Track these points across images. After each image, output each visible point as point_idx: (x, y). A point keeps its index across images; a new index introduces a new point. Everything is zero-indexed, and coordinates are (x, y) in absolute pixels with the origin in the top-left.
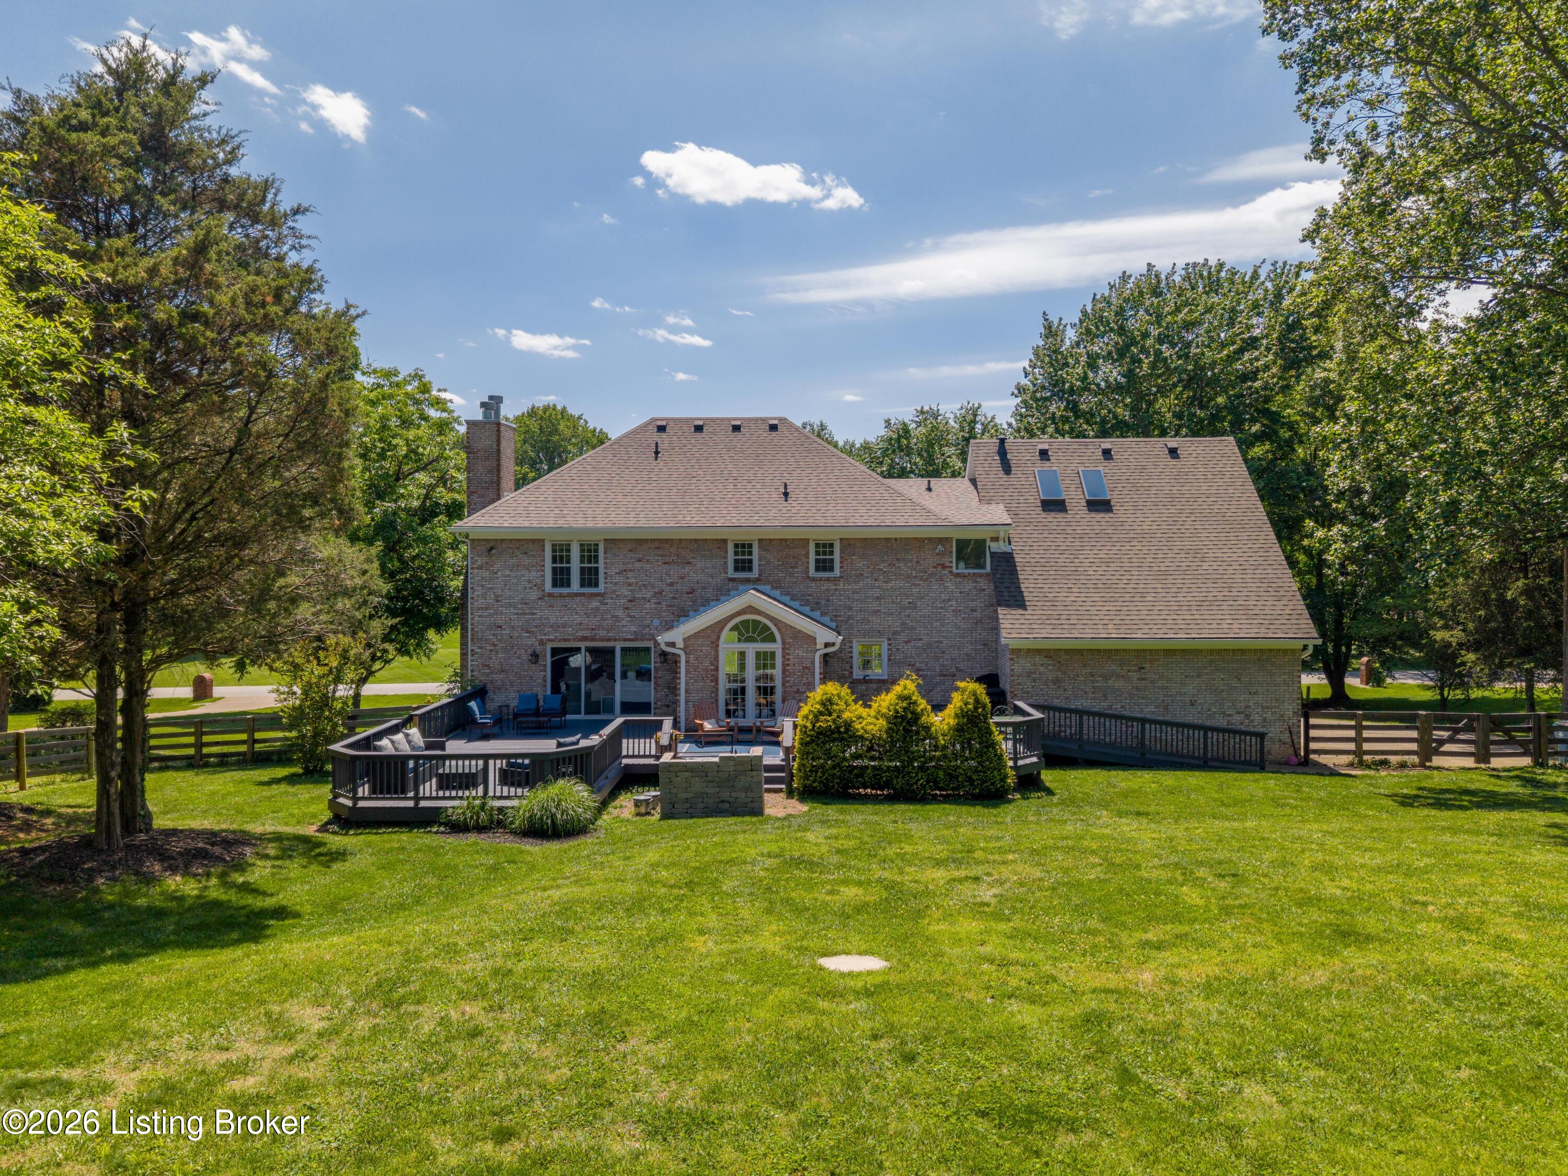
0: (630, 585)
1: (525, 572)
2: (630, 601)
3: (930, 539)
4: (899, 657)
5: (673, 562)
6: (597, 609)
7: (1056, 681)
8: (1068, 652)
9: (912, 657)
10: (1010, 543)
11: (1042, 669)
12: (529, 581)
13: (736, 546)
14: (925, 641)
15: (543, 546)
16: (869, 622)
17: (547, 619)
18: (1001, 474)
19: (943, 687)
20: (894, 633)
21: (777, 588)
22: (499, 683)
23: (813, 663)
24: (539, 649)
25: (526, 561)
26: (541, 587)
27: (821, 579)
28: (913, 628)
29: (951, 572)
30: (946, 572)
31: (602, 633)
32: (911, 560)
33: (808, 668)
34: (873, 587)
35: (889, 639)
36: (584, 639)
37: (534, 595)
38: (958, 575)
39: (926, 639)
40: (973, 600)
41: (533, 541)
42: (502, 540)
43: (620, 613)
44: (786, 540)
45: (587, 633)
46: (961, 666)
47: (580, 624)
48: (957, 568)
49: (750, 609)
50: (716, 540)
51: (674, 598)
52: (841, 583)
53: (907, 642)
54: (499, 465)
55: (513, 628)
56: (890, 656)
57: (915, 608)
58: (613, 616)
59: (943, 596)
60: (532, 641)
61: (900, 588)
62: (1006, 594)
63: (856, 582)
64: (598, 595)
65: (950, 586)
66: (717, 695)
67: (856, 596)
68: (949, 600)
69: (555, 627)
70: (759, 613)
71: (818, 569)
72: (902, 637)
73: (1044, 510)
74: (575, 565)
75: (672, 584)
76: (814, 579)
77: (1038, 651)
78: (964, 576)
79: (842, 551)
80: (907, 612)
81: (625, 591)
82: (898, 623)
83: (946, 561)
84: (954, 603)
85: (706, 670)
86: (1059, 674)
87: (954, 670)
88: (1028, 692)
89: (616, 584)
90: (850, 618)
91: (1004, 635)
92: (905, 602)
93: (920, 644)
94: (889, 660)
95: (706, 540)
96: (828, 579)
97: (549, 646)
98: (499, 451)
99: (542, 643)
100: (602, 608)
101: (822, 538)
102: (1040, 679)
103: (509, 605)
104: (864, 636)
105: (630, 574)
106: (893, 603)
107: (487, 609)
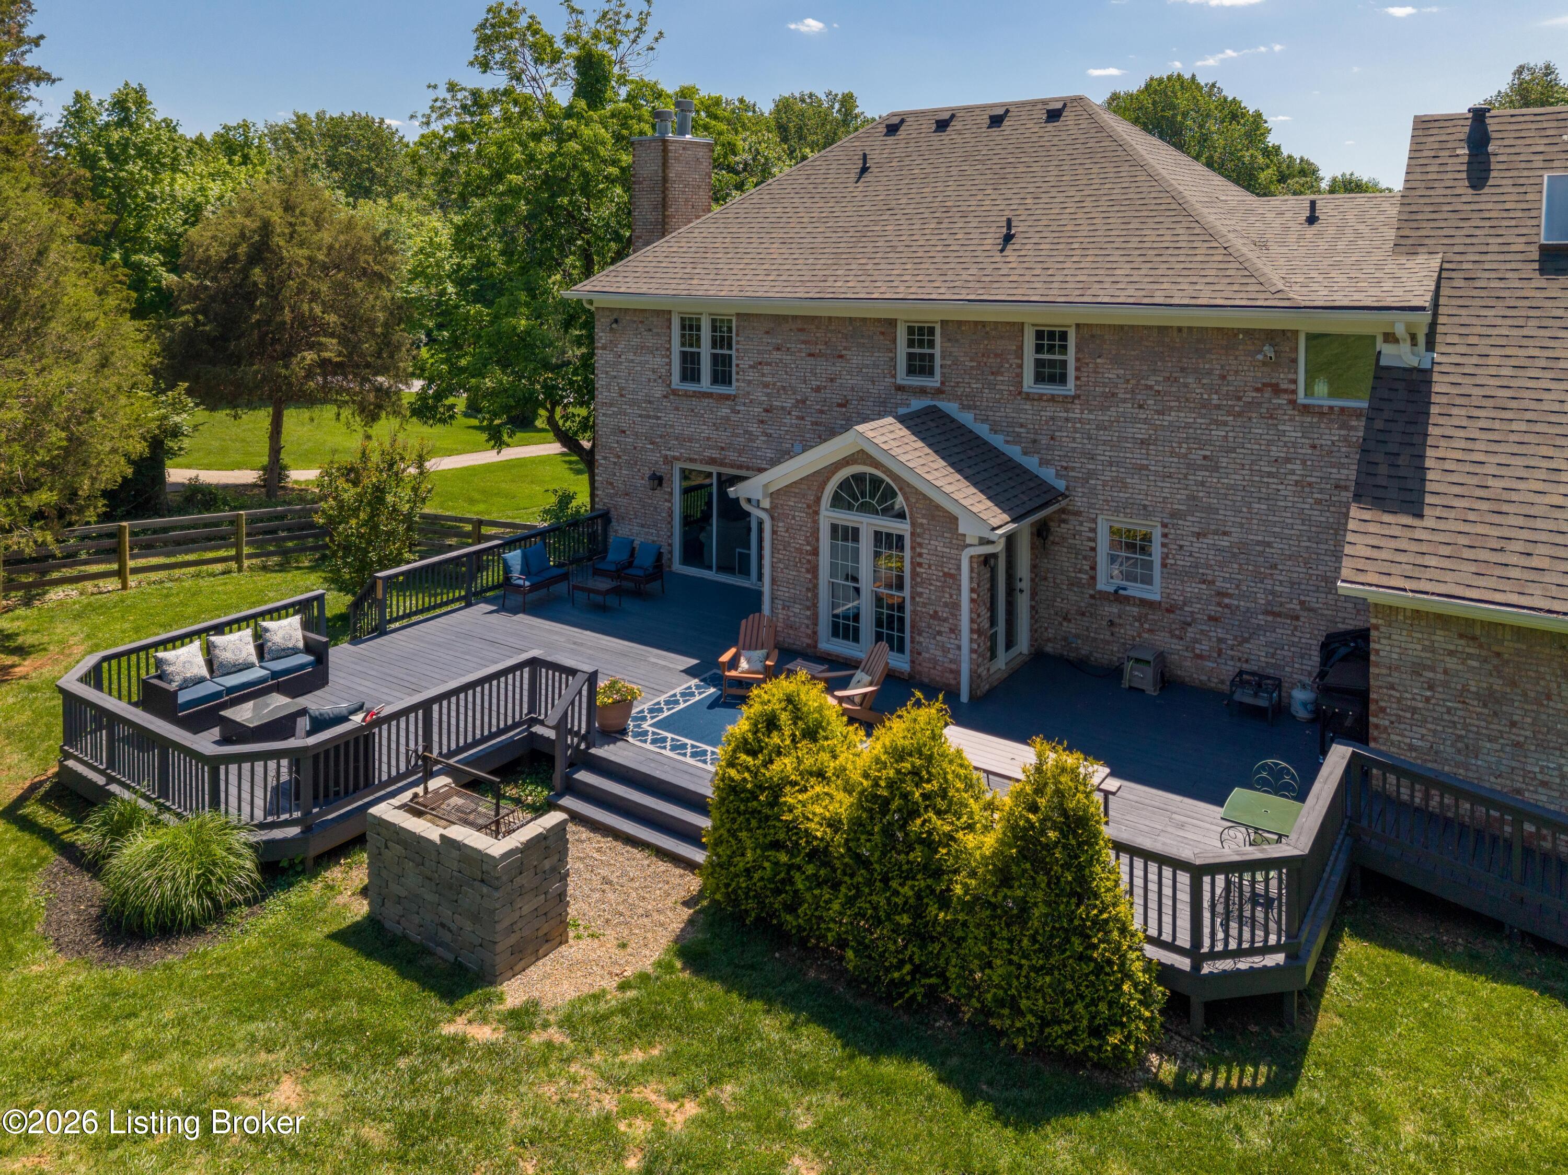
0: (766, 385)
1: (649, 357)
2: (766, 411)
3: (1248, 332)
4: (1183, 562)
5: (821, 355)
6: (727, 419)
7: (1489, 698)
8: (1521, 633)
9: (1209, 567)
10: (1431, 345)
11: (1452, 663)
12: (654, 371)
13: (911, 330)
14: (1234, 538)
15: (670, 320)
16: (1125, 486)
17: (672, 426)
18: (1462, 187)
19: (1271, 637)
20: (1174, 515)
21: (969, 408)
22: (623, 510)
23: (959, 568)
24: (662, 469)
25: (651, 341)
26: (666, 379)
27: (1040, 397)
28: (1210, 510)
29: (1293, 402)
30: (1282, 401)
31: (732, 456)
32: (1209, 373)
33: (952, 576)
34: (1136, 420)
35: (1164, 525)
36: (712, 461)
37: (658, 391)
38: (1306, 409)
39: (1237, 535)
40: (1341, 466)
41: (658, 313)
42: (626, 310)
43: (754, 428)
44: (984, 324)
45: (715, 454)
46: (1311, 600)
47: (708, 439)
48: (1309, 391)
49: (861, 456)
50: (879, 320)
51: (822, 412)
52: (1077, 407)
53: (1198, 535)
54: (664, 199)
55: (636, 434)
56: (1165, 557)
57: (1216, 469)
58: (746, 432)
59: (1275, 452)
60: (655, 457)
61: (1188, 426)
62: (1383, 469)
63: (1104, 409)
64: (727, 397)
65: (1292, 432)
66: (816, 596)
67: (1103, 435)
68: (1288, 460)
69: (682, 439)
70: (877, 464)
71: (1039, 378)
72: (1189, 525)
73: (1542, 271)
74: (706, 351)
75: (818, 390)
76: (1028, 397)
77: (1443, 620)
78: (1321, 413)
79: (1079, 349)
80: (1201, 475)
81: (759, 395)
82: (1182, 495)
83: (1282, 379)
84: (1297, 467)
85: (800, 550)
86: (1498, 684)
87: (1295, 605)
88: (1414, 710)
89: (750, 382)
90: (1091, 474)
91: (1345, 573)
92: (1197, 456)
93: (1225, 542)
94: (1164, 565)
95: (864, 320)
96: (1053, 399)
97: (678, 466)
98: (665, 179)
99: (668, 461)
100: (734, 417)
101: (1048, 322)
102: (1446, 684)
103: (633, 403)
104: (1117, 511)
105: (766, 370)
106: (1172, 454)
107: (611, 405)
